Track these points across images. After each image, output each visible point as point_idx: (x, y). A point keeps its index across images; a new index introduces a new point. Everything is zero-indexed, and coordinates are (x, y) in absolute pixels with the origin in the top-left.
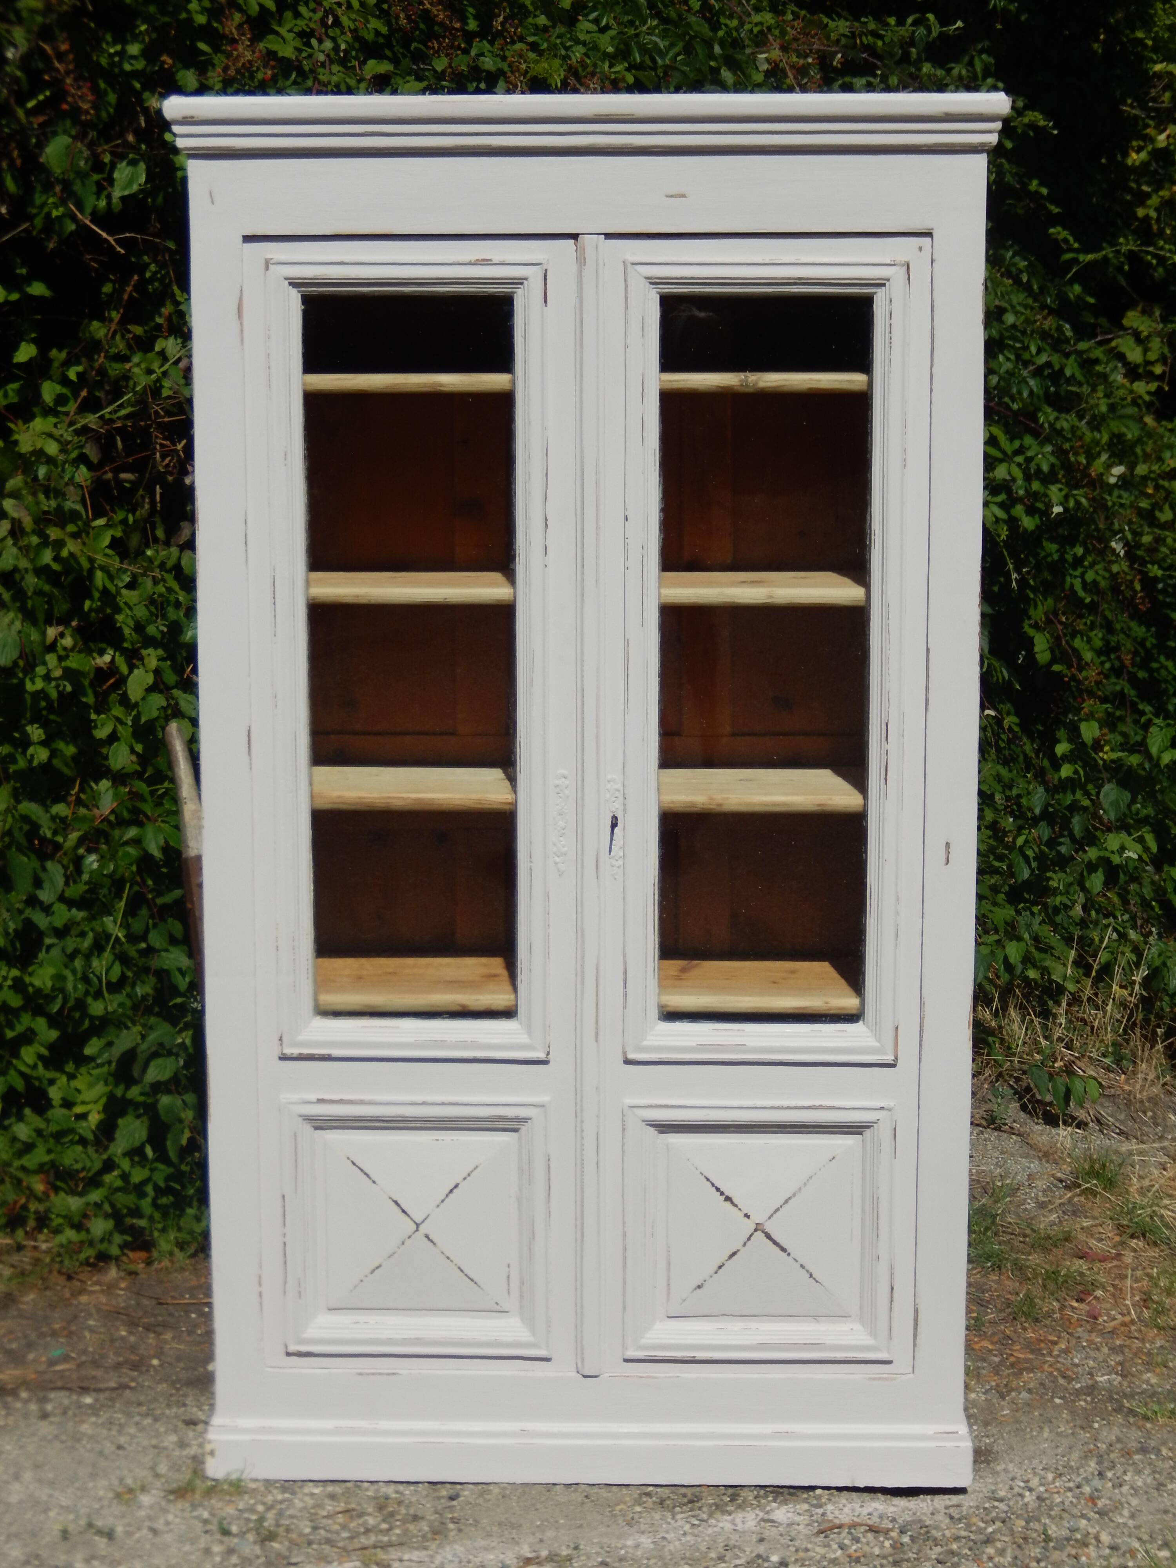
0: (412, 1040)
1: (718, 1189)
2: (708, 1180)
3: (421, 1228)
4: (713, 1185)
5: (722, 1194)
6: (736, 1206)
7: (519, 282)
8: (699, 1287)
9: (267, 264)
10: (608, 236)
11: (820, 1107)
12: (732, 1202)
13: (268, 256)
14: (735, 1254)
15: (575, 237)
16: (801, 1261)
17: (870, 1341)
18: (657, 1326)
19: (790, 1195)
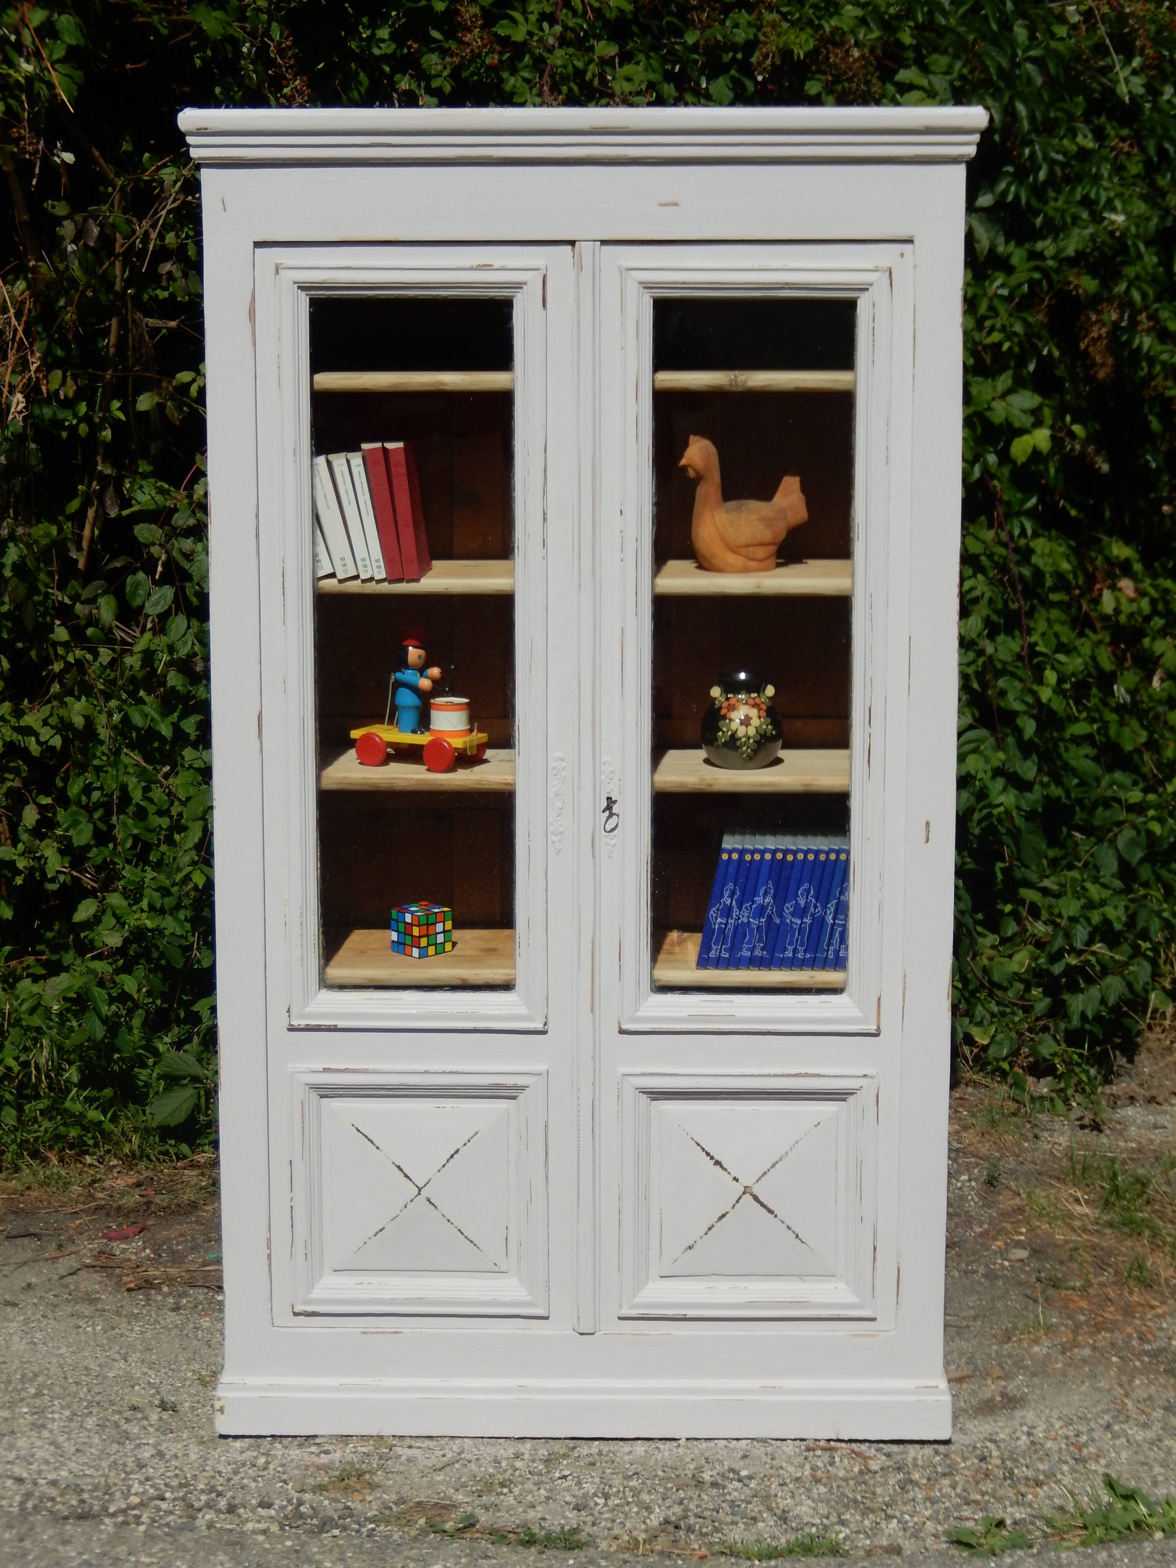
0: (414, 1011)
1: (708, 1154)
2: (698, 1145)
3: (423, 1191)
4: (703, 1149)
5: (711, 1158)
6: (724, 1169)
7: (520, 286)
8: (690, 1248)
9: (277, 269)
10: (604, 242)
11: (806, 1075)
12: (721, 1166)
13: (278, 261)
14: (723, 1216)
15: (572, 243)
16: (788, 1223)
17: (854, 1299)
18: (651, 1285)
19: (777, 1159)
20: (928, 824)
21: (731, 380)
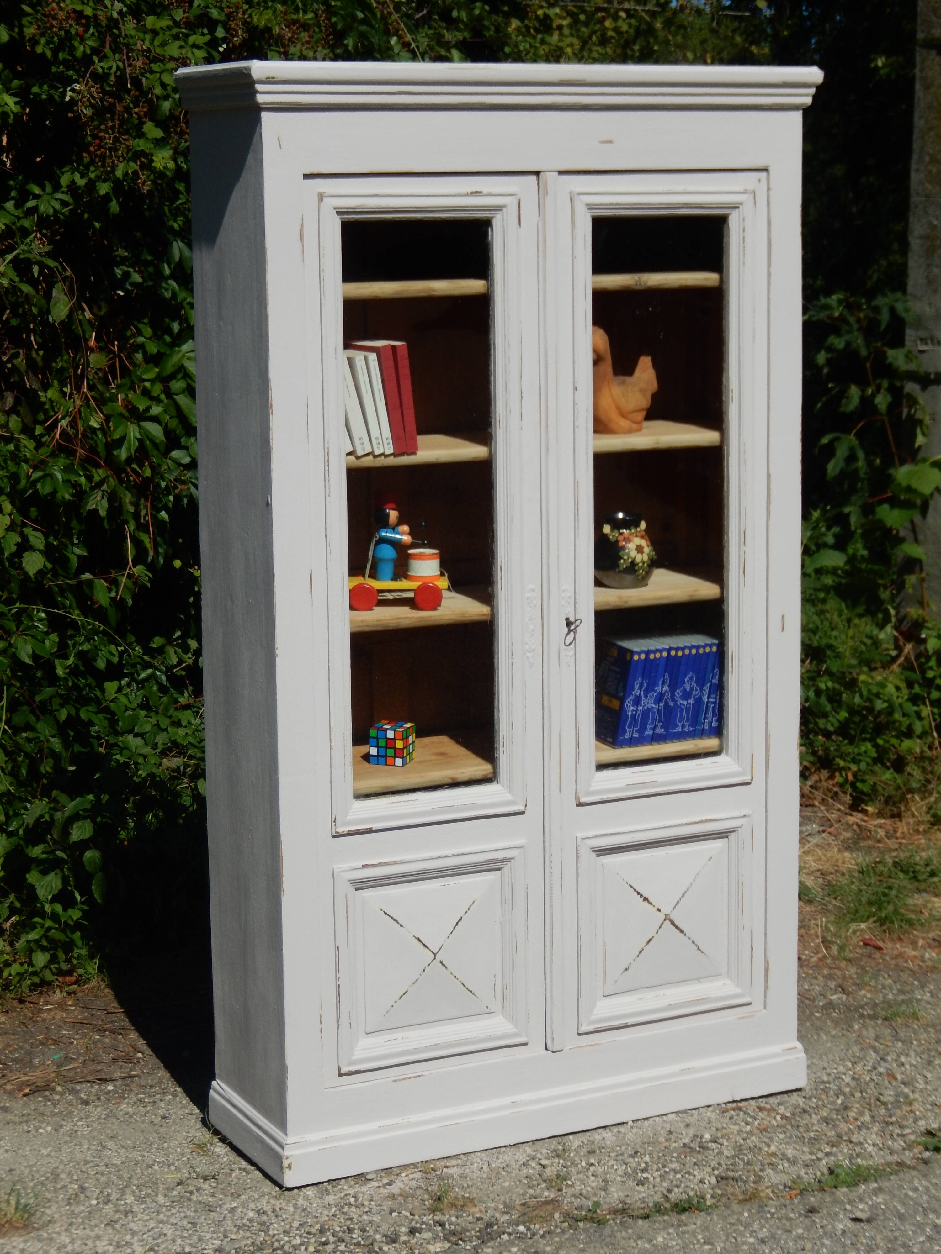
0: (429, 808)
1: (638, 893)
2: (631, 887)
3: (437, 956)
4: (635, 890)
5: (641, 896)
6: (651, 904)
7: (498, 208)
8: (626, 969)
9: (321, 197)
10: (561, 173)
11: (707, 821)
12: (648, 901)
13: (321, 190)
14: (650, 940)
15: (537, 173)
16: (692, 939)
17: (739, 991)
18: (599, 1004)
19: (685, 889)
20: (783, 617)
21: (636, 281)
